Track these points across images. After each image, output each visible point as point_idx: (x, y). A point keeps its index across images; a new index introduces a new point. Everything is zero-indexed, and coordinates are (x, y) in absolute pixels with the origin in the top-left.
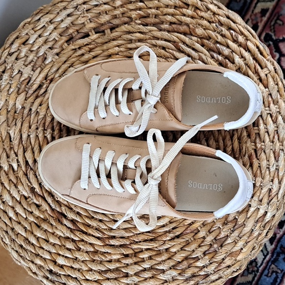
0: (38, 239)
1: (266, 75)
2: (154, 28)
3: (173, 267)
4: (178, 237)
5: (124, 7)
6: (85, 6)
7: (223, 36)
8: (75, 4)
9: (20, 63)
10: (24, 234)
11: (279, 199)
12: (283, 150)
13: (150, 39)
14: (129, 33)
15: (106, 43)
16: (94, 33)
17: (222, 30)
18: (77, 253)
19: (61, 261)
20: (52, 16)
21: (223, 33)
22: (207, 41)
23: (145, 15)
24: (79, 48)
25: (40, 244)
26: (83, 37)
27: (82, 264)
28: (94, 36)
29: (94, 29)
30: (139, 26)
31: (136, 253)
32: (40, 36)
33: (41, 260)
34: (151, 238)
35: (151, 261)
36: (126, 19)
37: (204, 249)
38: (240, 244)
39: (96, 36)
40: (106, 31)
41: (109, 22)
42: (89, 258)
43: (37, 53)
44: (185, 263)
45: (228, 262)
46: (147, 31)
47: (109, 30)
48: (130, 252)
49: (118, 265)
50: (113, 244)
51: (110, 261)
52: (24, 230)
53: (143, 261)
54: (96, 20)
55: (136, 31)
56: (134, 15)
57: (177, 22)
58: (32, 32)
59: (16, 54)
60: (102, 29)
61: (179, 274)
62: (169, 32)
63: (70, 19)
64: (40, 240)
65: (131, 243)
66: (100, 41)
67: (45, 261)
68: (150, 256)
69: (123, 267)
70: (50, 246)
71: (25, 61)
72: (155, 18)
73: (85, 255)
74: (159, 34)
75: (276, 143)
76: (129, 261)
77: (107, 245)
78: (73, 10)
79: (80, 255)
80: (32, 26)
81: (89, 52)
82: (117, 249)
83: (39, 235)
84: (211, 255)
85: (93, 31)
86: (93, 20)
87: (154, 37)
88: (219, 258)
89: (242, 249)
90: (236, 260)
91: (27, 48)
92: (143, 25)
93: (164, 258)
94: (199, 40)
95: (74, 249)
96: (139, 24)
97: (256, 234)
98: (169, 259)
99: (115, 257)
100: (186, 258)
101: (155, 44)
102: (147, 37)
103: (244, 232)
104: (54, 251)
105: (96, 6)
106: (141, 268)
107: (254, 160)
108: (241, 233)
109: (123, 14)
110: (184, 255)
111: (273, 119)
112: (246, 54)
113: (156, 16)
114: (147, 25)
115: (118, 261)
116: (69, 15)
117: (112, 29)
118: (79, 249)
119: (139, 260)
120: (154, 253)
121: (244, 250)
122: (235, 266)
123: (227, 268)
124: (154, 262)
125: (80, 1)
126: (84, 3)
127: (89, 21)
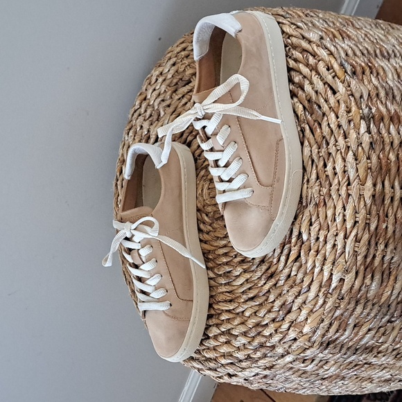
1: (338, 101)
3: (245, 334)
4: (252, 299)
6: (183, 53)
7: (295, 60)
9: (141, 118)
17: (292, 54)
20: (161, 69)
21: (295, 56)
24: (183, 97)
26: (187, 84)
31: (218, 314)
32: (154, 90)
34: (228, 298)
37: (272, 315)
38: (304, 312)
43: (153, 107)
44: (254, 330)
45: (292, 335)
53: (222, 323)
58: (149, 86)
61: (249, 342)
63: (174, 68)
68: (228, 319)
71: (145, 117)
84: (279, 324)
88: (285, 326)
89: (307, 319)
90: (301, 332)
91: (146, 103)
98: (243, 323)
100: (257, 325)
103: (309, 299)
106: (219, 332)
107: (320, 209)
108: (306, 299)
110: (254, 321)
112: (315, 79)
116: (173, 65)
119: (219, 322)
120: (231, 316)
121: (309, 321)
122: (300, 340)
123: (293, 341)
124: (229, 326)
125: (179, 49)
126: (184, 49)
127: (188, 67)
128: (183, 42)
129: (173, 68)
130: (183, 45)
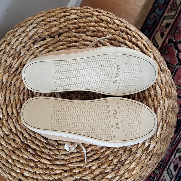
0: (13, 160)
2: (83, 35)
3: (93, 179)
4: (96, 160)
5: (66, 23)
6: (43, 22)
7: (123, 38)
8: (37, 21)
9: (6, 55)
10: (5, 157)
11: (157, 136)
12: (159, 106)
13: (81, 41)
14: (69, 37)
15: (56, 43)
16: (49, 38)
17: (122, 35)
18: (36, 169)
19: (26, 174)
20: (24, 29)
21: (123, 36)
22: (114, 42)
23: (78, 27)
24: (40, 47)
25: (14, 163)
26: (42, 40)
27: (38, 176)
28: (49, 40)
29: (49, 35)
30: (74, 34)
31: (71, 169)
32: (17, 40)
33: (14, 173)
34: (80, 160)
35: (80, 174)
36: (67, 30)
37: (112, 167)
38: (134, 164)
39: (50, 39)
40: (56, 37)
41: (57, 31)
42: (43, 172)
43: (16, 50)
44: (100, 176)
45: (126, 175)
46: (79, 36)
47: (57, 36)
48: (67, 168)
49: (60, 177)
50: (57, 163)
51: (55, 174)
52: (5, 154)
53: (75, 174)
54: (50, 30)
55: (73, 36)
56: (71, 27)
57: (96, 31)
58: (13, 38)
59: (4, 50)
60: (53, 35)
62: (92, 36)
64: (15, 161)
65: (68, 163)
66: (52, 42)
67: (17, 174)
68: (80, 172)
69: (63, 178)
70: (20, 165)
71: (9, 55)
72: (84, 28)
73: (40, 170)
74: (86, 38)
75: (155, 102)
76: (67, 174)
77: (54, 164)
78: (36, 25)
79: (38, 170)
80: (13, 34)
81: (46, 49)
82: (59, 167)
83: (14, 158)
84: (116, 171)
85: (48, 37)
86: (48, 30)
87: (83, 40)
88: (121, 173)
89: (135, 167)
90: (131, 174)
91: (10, 47)
92: (77, 33)
93: (87, 172)
94: (109, 41)
95: (34, 166)
96: (74, 32)
97: (143, 158)
98: (91, 173)
99: (58, 172)
100: (101, 173)
101: (83, 43)
102: (79, 39)
103: (136, 157)
104: (22, 167)
105: (50, 22)
106: (74, 179)
108: (134, 157)
109: (65, 26)
110: (100, 171)
111: (153, 87)
112: (137, 49)
113: (85, 27)
114: (79, 33)
115: (60, 174)
116: (34, 28)
117: (59, 35)
118: (37, 167)
119: (73, 174)
120: (82, 170)
121: (136, 168)
122: (131, 178)
123: (126, 179)
124: (82, 175)
125: (40, 20)
126: (43, 21)
127: (45, 31)
128: (42, 17)
129: (34, 29)
130: (43, 18)
